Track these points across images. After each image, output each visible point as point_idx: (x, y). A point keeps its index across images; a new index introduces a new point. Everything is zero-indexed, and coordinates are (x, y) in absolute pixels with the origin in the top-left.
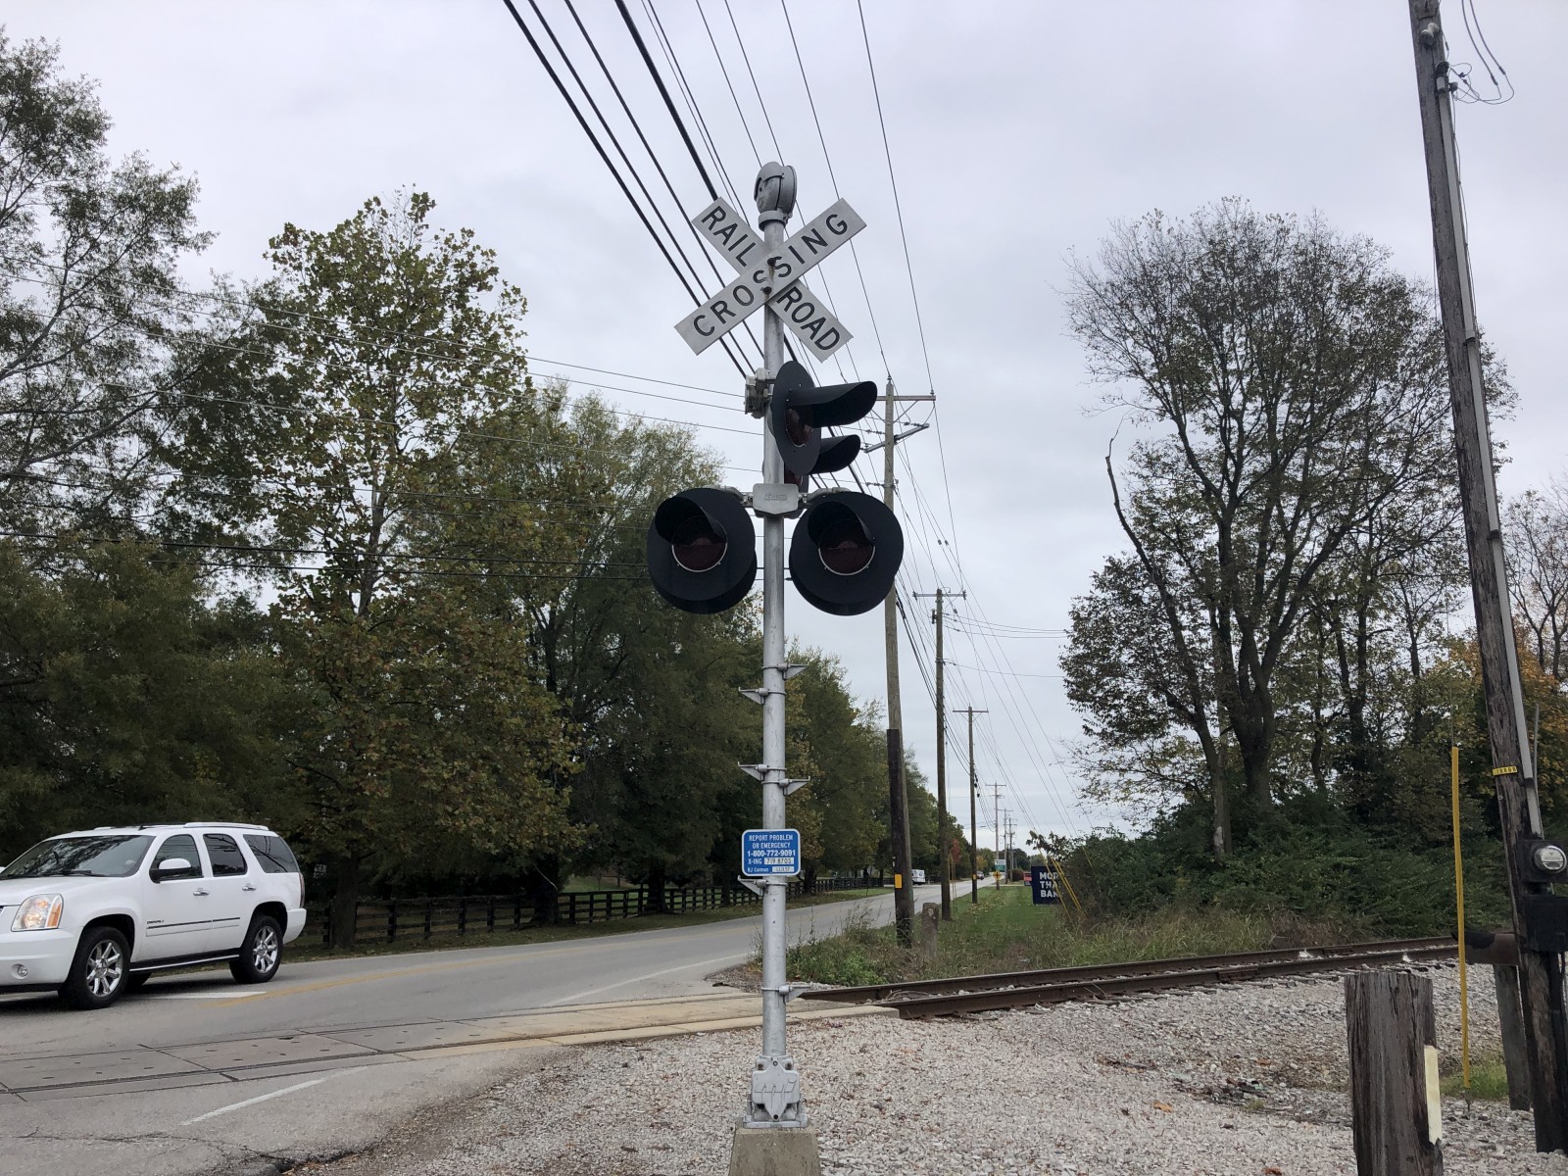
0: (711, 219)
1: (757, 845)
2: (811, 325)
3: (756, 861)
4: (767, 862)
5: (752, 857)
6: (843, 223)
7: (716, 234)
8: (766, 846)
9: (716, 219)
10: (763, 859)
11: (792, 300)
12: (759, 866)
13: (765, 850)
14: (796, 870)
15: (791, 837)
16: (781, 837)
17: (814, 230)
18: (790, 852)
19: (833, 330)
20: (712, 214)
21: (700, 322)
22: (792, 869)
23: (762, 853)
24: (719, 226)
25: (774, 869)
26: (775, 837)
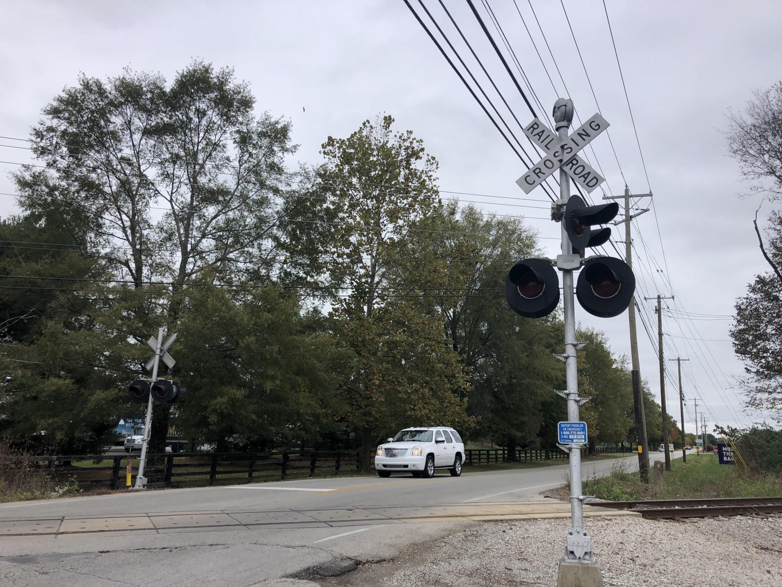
0: (532, 129)
1: (566, 429)
2: (583, 176)
3: (565, 437)
4: (570, 437)
5: (563, 435)
6: (598, 125)
7: (534, 136)
8: (570, 429)
9: (534, 129)
10: (568, 435)
11: (573, 164)
12: (566, 439)
13: (570, 431)
14: (585, 441)
15: (582, 426)
16: (577, 426)
17: (583, 130)
18: (582, 433)
19: (595, 177)
20: (532, 127)
21: (528, 179)
22: (583, 441)
23: (568, 433)
24: (536, 132)
25: (574, 441)
26: (574, 425)
